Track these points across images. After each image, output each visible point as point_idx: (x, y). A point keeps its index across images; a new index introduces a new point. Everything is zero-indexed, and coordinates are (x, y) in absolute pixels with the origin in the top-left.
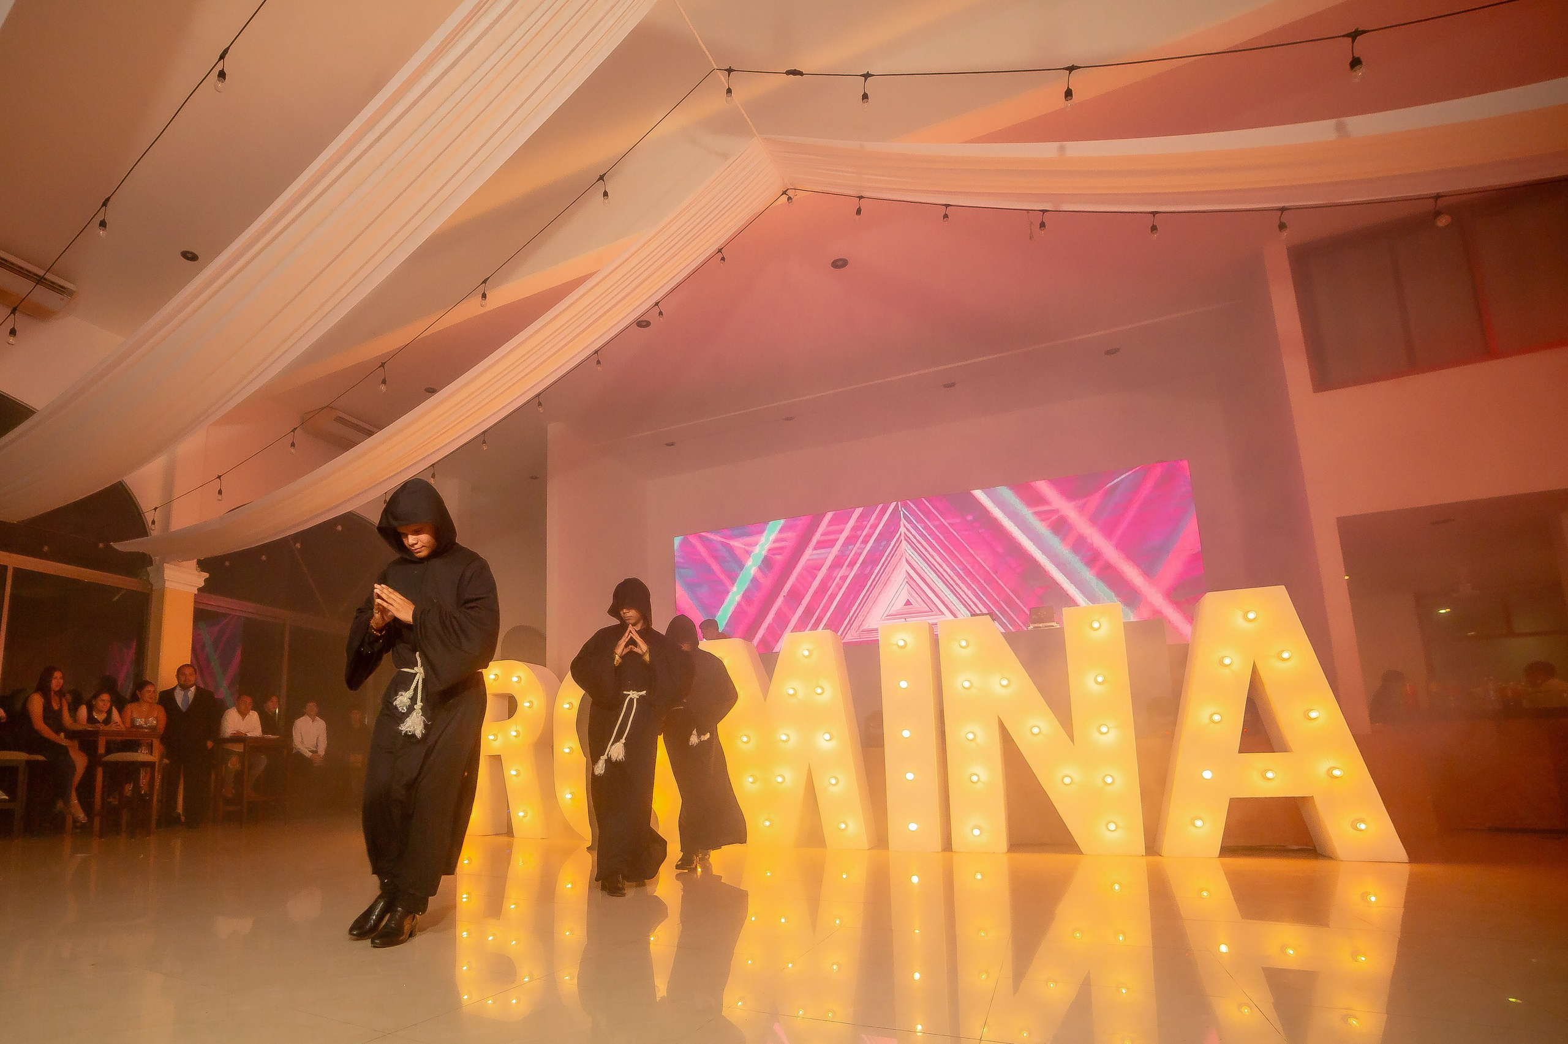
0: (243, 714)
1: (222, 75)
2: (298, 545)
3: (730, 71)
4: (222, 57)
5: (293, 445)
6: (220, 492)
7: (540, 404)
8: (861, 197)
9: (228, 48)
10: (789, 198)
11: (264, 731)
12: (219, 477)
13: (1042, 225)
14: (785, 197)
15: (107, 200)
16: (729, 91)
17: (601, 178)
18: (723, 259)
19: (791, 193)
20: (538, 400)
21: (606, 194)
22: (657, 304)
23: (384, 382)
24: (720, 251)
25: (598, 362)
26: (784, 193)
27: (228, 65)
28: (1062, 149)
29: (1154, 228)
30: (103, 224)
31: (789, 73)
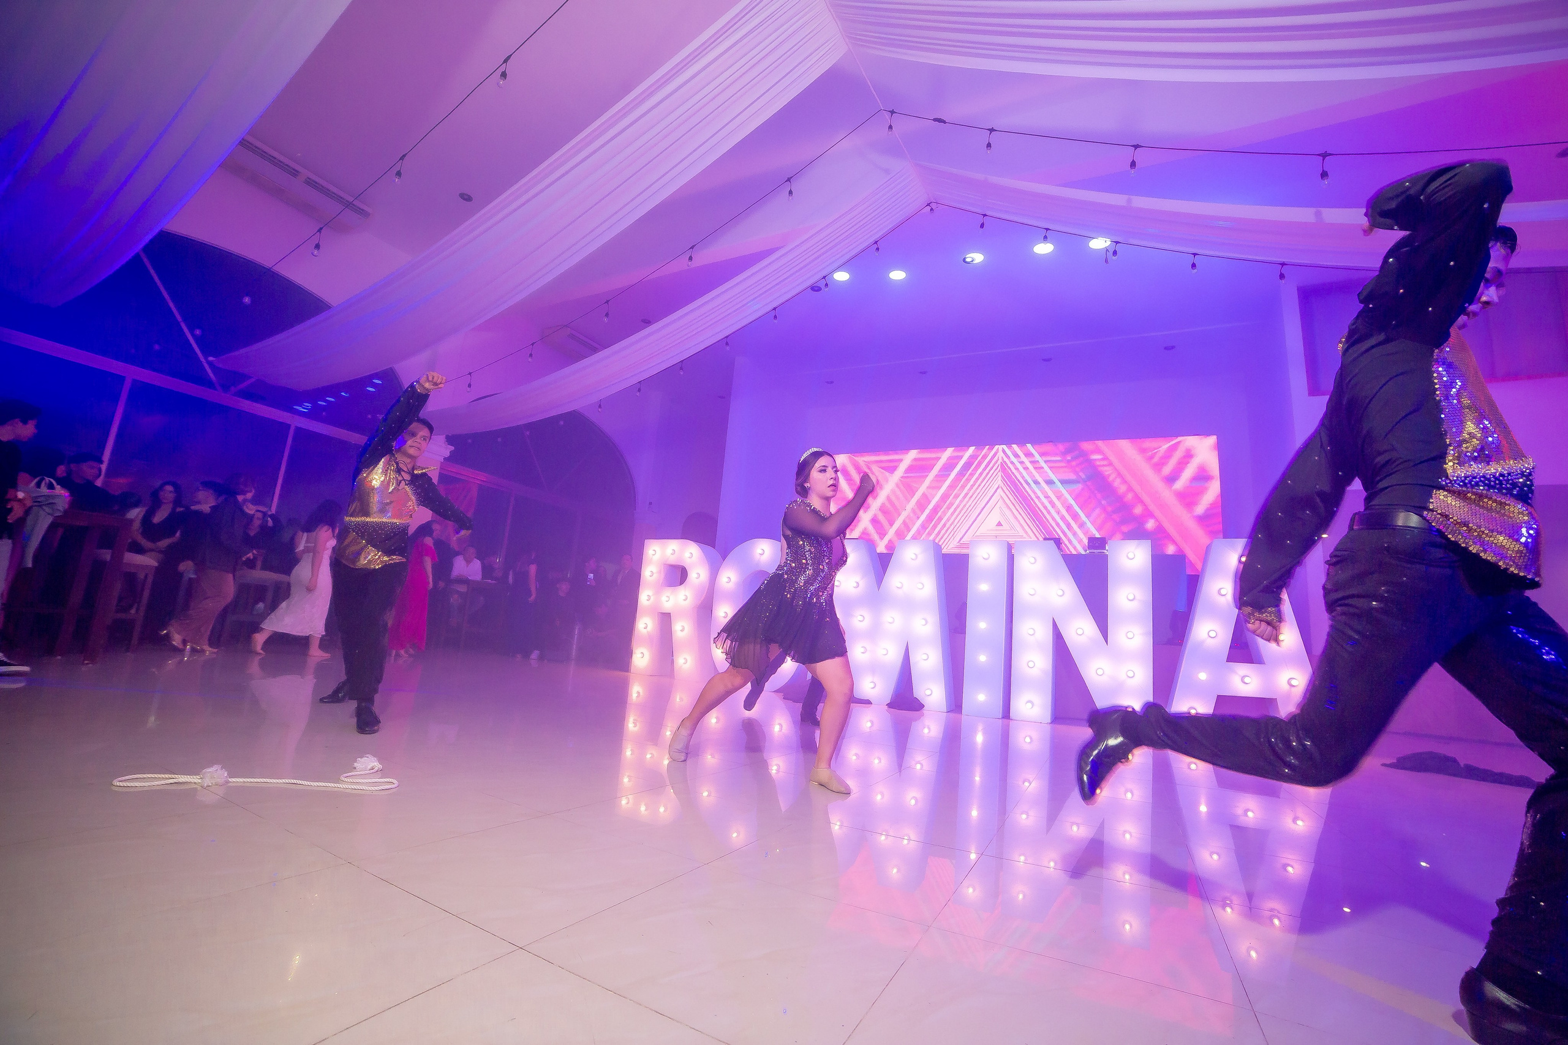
0: (468, 561)
1: (504, 75)
2: (528, 433)
3: (892, 112)
4: (506, 61)
5: (531, 355)
6: (470, 386)
7: (727, 344)
8: (985, 215)
9: (511, 55)
10: (932, 209)
11: (484, 577)
12: (470, 374)
13: (1115, 253)
14: (928, 208)
15: (404, 156)
16: (890, 127)
17: (789, 180)
18: (878, 249)
19: (934, 206)
20: (726, 341)
21: (791, 192)
22: (824, 277)
23: (607, 315)
24: (876, 242)
25: (775, 317)
26: (928, 205)
27: (510, 67)
28: (1129, 201)
29: (1194, 266)
30: (399, 174)
31: (935, 120)
